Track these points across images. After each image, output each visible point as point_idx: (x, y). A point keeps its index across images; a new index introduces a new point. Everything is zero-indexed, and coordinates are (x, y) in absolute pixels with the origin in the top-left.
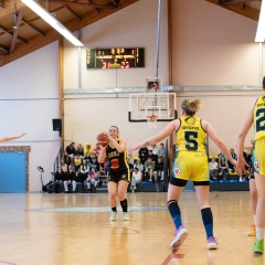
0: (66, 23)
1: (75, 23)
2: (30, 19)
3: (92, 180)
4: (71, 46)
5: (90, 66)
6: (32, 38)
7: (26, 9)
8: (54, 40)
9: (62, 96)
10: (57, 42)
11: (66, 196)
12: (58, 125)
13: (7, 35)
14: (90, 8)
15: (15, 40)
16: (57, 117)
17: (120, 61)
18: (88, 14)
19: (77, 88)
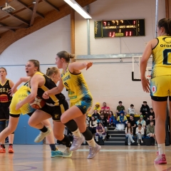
4: (82, 19)
5: (98, 35)
6: (49, 13)
13: (28, 10)
15: (34, 14)
17: (123, 31)
19: (86, 54)
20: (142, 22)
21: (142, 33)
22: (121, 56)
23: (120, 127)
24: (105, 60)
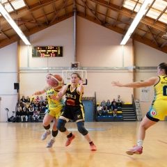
1: (27, 32)
3: (36, 115)
5: (34, 55)
6: (3, 40)
8: (14, 41)
9: (19, 71)
10: (16, 43)
11: (22, 124)
12: (17, 86)
16: (16, 82)
17: (50, 53)
19: (26, 66)
20: (61, 48)
21: (61, 55)
22: (47, 68)
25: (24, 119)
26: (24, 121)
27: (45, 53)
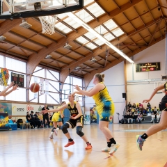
0: (127, 54)
1: (131, 53)
2: (112, 53)
3: (140, 118)
4: (129, 63)
5: (137, 71)
6: (113, 61)
7: (111, 49)
8: (122, 61)
9: (126, 84)
11: (129, 125)
12: (124, 95)
13: (103, 60)
14: (137, 47)
15: (106, 62)
16: (124, 92)
17: (149, 68)
18: (136, 49)
19: (132, 80)
20: (159, 64)
21: (159, 69)
23: (149, 115)
24: (141, 83)
25: (130, 121)
26: (130, 123)
27: (146, 68)
